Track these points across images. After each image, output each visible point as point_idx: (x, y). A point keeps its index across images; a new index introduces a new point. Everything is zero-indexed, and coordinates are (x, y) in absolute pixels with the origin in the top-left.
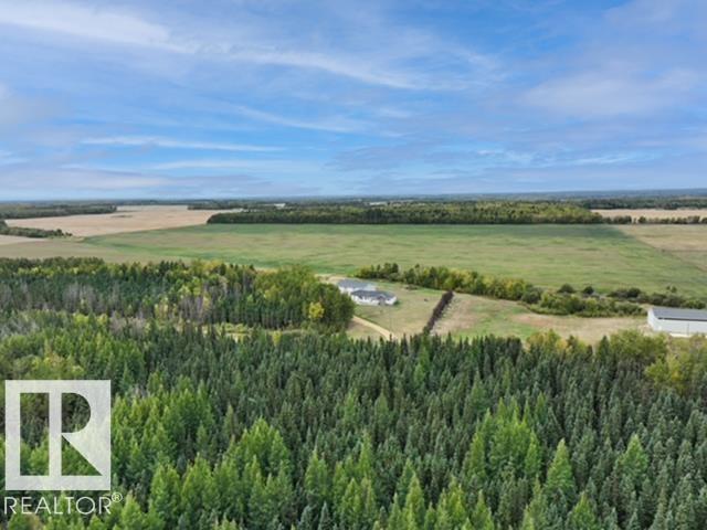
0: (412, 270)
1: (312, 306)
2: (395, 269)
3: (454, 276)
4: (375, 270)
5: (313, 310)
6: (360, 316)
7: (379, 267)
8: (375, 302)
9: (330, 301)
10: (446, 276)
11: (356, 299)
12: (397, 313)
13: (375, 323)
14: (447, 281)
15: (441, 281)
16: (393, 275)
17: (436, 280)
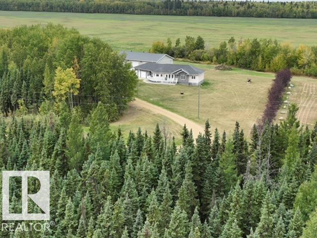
0: (223, 46)
1: (59, 73)
2: (200, 44)
3: (286, 52)
4: (173, 45)
5: (61, 82)
6: (146, 99)
7: (178, 42)
8: (173, 80)
9: (91, 66)
10: (274, 52)
11: (142, 76)
12: (207, 96)
13: (172, 110)
14: (277, 59)
15: (267, 59)
16: (197, 52)
17: (260, 58)
